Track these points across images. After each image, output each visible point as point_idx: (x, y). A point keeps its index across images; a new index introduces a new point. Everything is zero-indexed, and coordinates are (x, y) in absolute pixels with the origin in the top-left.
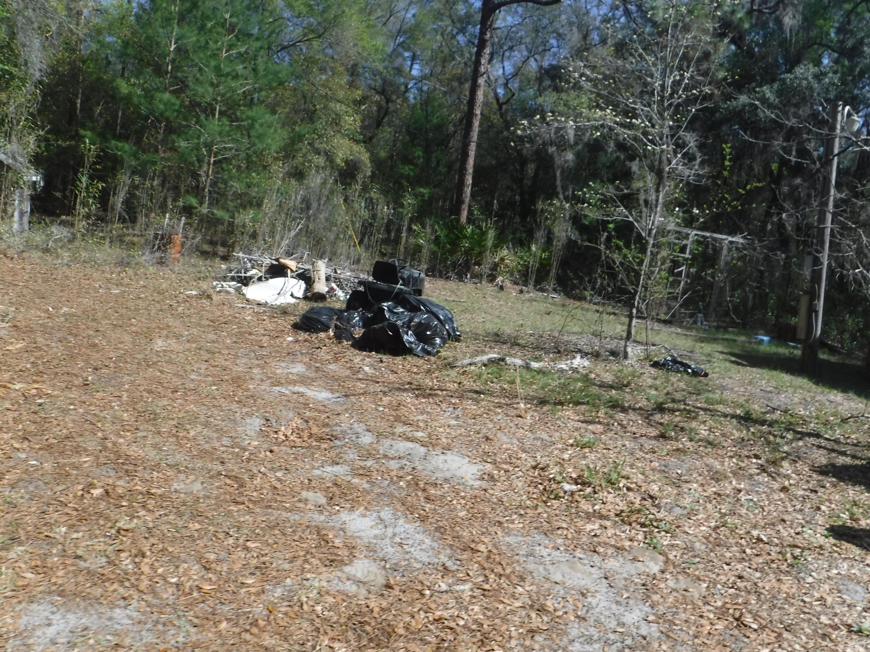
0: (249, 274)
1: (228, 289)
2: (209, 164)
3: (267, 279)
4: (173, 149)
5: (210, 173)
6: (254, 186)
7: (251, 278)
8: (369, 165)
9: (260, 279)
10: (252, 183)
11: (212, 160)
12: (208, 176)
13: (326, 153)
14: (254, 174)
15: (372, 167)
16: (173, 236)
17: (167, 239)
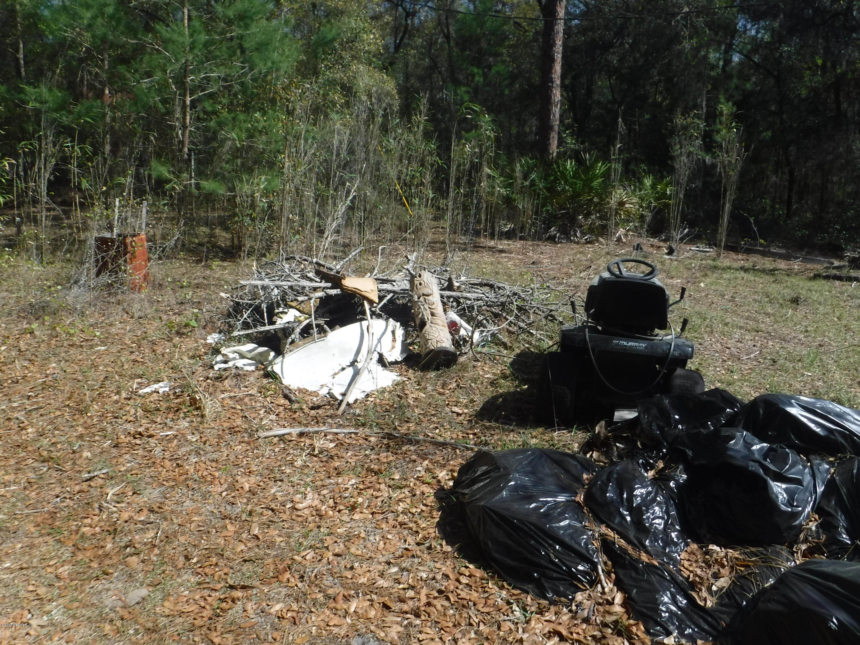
0: (281, 322)
1: (240, 363)
2: (184, 107)
3: (322, 331)
4: (125, 89)
5: (188, 121)
6: (260, 132)
7: (287, 331)
8: (397, 97)
9: (306, 332)
10: (255, 129)
11: (188, 100)
12: (184, 127)
13: (343, 87)
14: (257, 115)
15: (400, 98)
16: (129, 240)
17: (118, 247)
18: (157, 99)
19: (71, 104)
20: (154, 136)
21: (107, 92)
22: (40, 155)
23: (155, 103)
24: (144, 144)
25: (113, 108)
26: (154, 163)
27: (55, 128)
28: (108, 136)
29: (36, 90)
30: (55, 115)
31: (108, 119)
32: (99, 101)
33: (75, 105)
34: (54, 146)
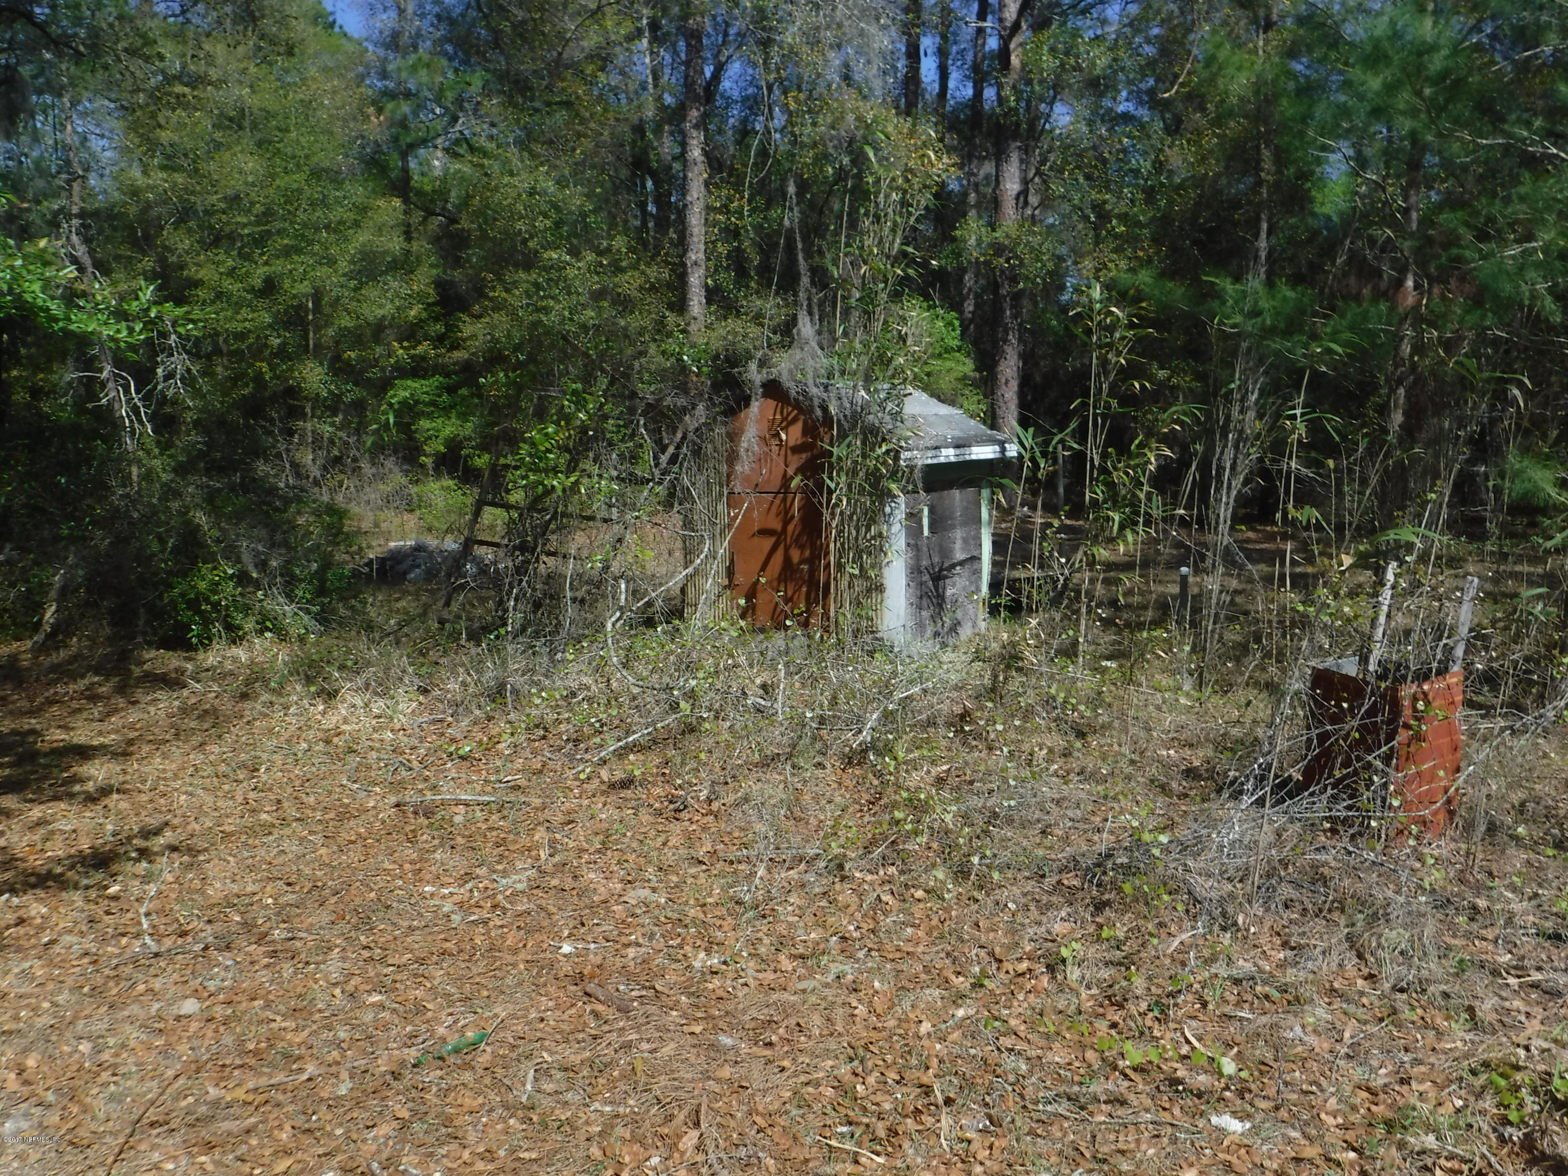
16: (1407, 690)
17: (1372, 712)
18: (1541, 287)
19: (1315, 314)
20: (1521, 385)
21: (1410, 283)
22: (1224, 436)
23: (1534, 296)
24: (1492, 407)
25: (1417, 318)
26: (1513, 459)
27: (1266, 373)
28: (1401, 391)
29: (1238, 286)
30: (1276, 344)
31: (1406, 349)
32: (1383, 307)
33: (1326, 316)
34: (1260, 416)
